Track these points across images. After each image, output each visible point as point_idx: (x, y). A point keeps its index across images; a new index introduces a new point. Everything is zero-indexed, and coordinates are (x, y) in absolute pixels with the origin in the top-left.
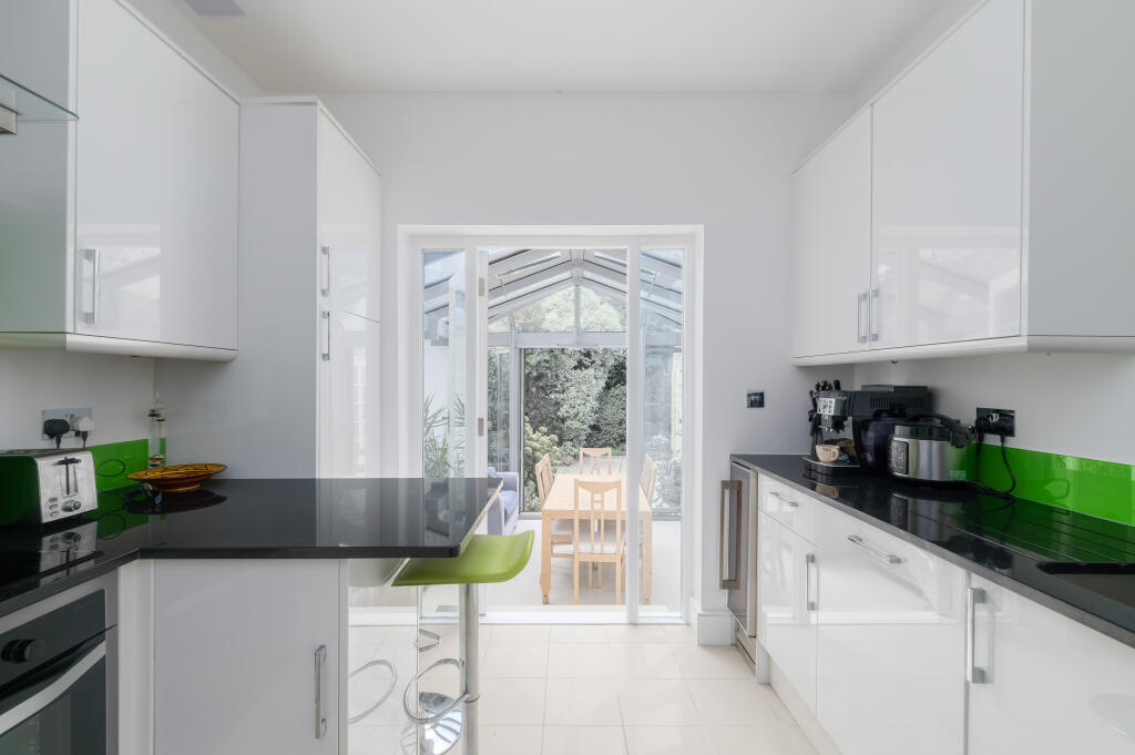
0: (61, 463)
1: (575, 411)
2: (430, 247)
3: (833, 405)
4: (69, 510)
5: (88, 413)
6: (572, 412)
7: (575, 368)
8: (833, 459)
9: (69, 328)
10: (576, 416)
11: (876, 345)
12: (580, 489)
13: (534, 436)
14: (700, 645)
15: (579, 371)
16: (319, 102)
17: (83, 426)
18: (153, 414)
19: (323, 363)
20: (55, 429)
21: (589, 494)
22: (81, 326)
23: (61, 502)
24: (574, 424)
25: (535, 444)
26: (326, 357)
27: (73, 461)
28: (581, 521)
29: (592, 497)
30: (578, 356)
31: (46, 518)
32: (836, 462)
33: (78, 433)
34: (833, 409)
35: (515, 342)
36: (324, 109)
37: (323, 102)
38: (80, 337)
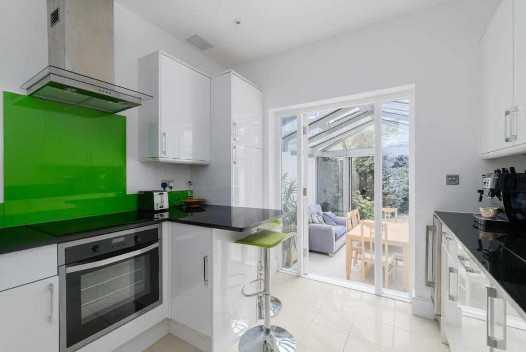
0: (160, 194)
1: (393, 190)
2: (286, 116)
3: (489, 182)
4: (161, 207)
5: (172, 181)
6: (391, 190)
7: (393, 167)
8: (490, 216)
9: (160, 156)
10: (393, 193)
11: (516, 143)
12: (364, 226)
13: (363, 201)
14: (413, 314)
15: (395, 168)
16: (232, 71)
17: (171, 185)
18: (190, 182)
19: (233, 164)
20: (164, 185)
21: (369, 229)
22: (163, 155)
23: (159, 205)
24: (393, 197)
25: (363, 205)
26: (235, 162)
27: (162, 194)
28: (365, 242)
29: (371, 231)
30: (395, 160)
31: (156, 209)
32: (491, 218)
33: (170, 187)
34: (489, 185)
35: (346, 154)
36: (235, 73)
37: (233, 70)
38: (163, 158)
